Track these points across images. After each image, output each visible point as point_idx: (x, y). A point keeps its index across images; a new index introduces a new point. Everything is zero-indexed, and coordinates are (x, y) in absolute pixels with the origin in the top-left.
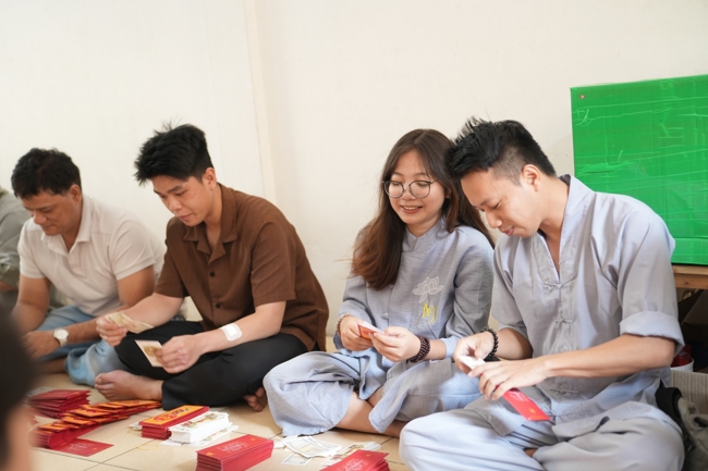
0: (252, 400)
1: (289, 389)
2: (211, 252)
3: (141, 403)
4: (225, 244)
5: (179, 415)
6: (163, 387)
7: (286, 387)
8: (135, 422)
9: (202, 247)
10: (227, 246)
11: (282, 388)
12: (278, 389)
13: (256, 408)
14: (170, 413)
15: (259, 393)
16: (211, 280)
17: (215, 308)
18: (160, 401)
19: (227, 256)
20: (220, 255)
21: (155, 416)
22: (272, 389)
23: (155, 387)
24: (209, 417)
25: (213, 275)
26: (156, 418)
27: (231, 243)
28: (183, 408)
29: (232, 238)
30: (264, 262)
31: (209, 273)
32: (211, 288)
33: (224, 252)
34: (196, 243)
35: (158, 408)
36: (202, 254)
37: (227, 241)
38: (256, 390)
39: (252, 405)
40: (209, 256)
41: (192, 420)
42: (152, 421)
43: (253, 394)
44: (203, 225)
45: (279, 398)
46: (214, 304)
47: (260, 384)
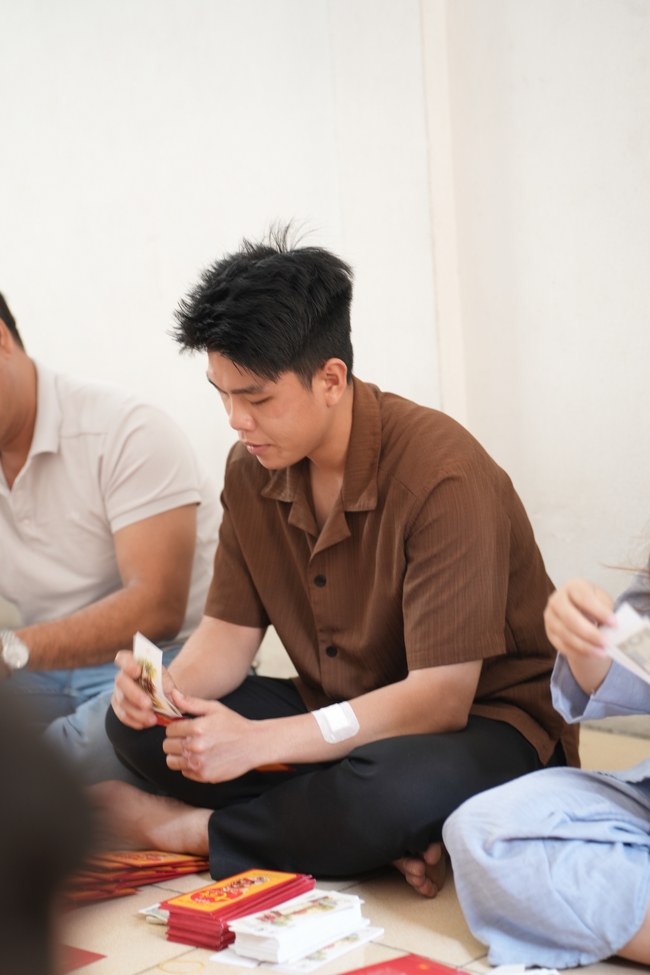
0: (414, 869)
1: (507, 854)
2: (319, 532)
3: (164, 859)
4: (349, 516)
5: (247, 891)
6: (213, 825)
7: (499, 848)
8: (150, 903)
9: (298, 517)
10: (353, 519)
11: (488, 851)
12: (478, 853)
13: (423, 890)
14: (224, 884)
15: (432, 855)
16: (316, 594)
17: (324, 656)
18: (205, 858)
19: (352, 541)
20: (337, 539)
21: (193, 892)
22: (466, 851)
23: (195, 824)
24: (320, 904)
25: (320, 581)
26: (195, 896)
27: (365, 513)
28: (253, 874)
29: (366, 502)
30: (434, 570)
31: (312, 577)
32: (316, 610)
33: (347, 532)
34: (286, 506)
35: (199, 872)
36: (297, 532)
37: (354, 508)
38: (425, 848)
39: (415, 881)
40: (314, 539)
41: (282, 908)
42: (186, 902)
43: (418, 856)
44: (303, 468)
45: (484, 872)
46: (323, 648)
47: (434, 834)
